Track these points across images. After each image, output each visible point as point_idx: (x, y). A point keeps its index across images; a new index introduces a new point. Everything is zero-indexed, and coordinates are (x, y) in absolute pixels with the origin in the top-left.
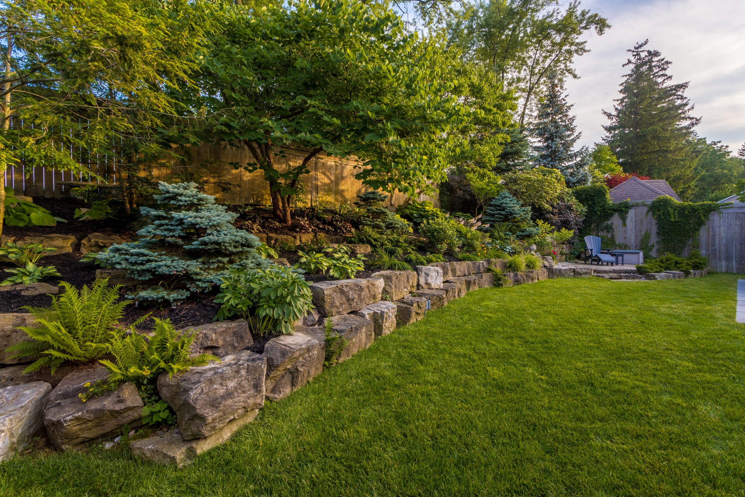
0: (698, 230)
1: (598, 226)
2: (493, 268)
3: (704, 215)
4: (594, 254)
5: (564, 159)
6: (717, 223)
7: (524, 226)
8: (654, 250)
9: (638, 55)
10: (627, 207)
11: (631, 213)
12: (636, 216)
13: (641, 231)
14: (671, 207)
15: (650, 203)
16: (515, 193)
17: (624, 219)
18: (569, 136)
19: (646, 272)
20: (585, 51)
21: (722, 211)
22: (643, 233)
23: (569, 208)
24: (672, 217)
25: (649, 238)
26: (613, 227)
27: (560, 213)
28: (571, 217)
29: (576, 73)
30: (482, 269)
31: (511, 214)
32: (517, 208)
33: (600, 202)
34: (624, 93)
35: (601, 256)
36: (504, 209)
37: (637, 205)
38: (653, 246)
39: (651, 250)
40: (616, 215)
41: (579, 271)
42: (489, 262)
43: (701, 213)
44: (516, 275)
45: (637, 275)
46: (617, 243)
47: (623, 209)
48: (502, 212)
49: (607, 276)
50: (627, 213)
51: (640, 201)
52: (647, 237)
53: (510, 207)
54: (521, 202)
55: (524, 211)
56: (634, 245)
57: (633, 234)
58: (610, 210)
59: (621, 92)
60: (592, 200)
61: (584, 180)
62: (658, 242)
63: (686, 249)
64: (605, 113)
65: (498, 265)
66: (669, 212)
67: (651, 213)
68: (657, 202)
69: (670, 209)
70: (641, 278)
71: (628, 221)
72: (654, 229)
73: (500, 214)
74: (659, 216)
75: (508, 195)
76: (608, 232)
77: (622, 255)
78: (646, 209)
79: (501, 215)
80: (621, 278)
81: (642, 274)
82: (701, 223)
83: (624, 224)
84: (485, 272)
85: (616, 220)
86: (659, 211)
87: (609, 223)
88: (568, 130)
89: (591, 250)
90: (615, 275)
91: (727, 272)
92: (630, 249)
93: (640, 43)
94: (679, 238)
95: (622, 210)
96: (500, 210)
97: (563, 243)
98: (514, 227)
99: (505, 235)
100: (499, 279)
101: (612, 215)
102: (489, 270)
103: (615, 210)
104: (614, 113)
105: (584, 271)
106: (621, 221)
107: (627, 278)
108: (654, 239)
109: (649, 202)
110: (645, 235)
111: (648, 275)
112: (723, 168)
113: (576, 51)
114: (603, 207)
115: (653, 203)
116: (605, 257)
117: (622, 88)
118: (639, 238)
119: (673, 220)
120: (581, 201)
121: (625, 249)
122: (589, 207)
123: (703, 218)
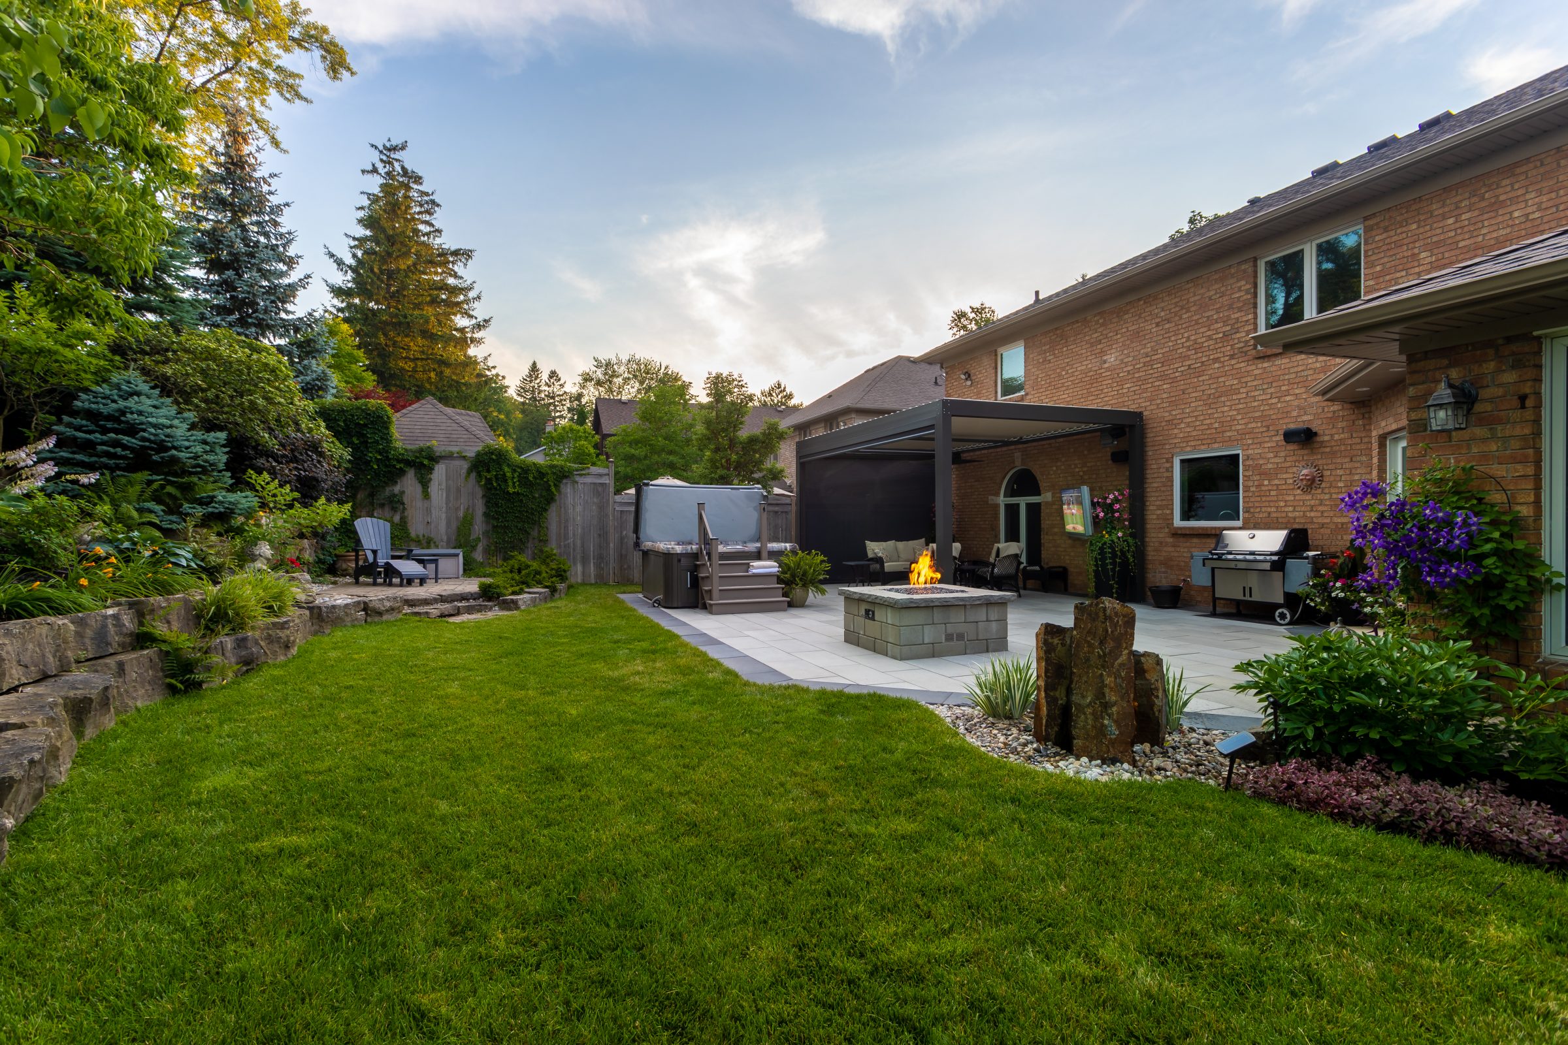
0: (546, 510)
1: (372, 495)
2: (160, 629)
3: (555, 485)
4: (381, 561)
5: (269, 327)
6: (570, 500)
7: (206, 488)
8: (480, 548)
9: (390, 163)
10: (434, 459)
11: (439, 472)
12: (448, 478)
13: (457, 509)
14: (509, 465)
15: (473, 455)
16: (165, 387)
17: (425, 484)
18: (282, 274)
19: (499, 595)
20: (298, 96)
21: (577, 478)
22: (461, 514)
23: (315, 447)
24: (510, 484)
25: (471, 524)
26: (405, 500)
27: (295, 460)
28: (321, 471)
29: (279, 136)
30: (115, 639)
31: (162, 447)
32: (180, 430)
33: (377, 442)
34: (366, 227)
35: (397, 564)
36: (132, 430)
37: (450, 456)
38: (478, 539)
39: (474, 548)
40: (411, 474)
41: (377, 605)
42: (140, 611)
43: (551, 479)
44: (241, 643)
45: (480, 602)
46: (413, 535)
47: (426, 462)
48: (126, 439)
49: (434, 610)
50: (430, 470)
51: (455, 449)
52: (465, 524)
53: (155, 426)
54: (191, 416)
55: (205, 442)
56: (445, 538)
57: (444, 516)
58: (399, 461)
59: (360, 221)
60: (361, 435)
61: (320, 388)
62: (486, 533)
63: (530, 545)
64: (332, 255)
65: (173, 618)
66: (504, 475)
67: (474, 475)
68: (486, 454)
69: (506, 469)
70: (491, 609)
71: (434, 488)
72: (480, 508)
73: (116, 444)
74: (489, 481)
75: (144, 388)
76: (394, 509)
77: (435, 561)
78: (465, 465)
79: (125, 447)
80: (458, 612)
81: (490, 600)
82: (550, 499)
83: (426, 495)
84: (125, 648)
85: (408, 485)
86: (488, 471)
87: (397, 489)
88: (281, 259)
89: (375, 552)
90: (445, 607)
91: (584, 584)
92: (437, 547)
93: (394, 143)
94: (520, 525)
95: (422, 464)
96: (116, 432)
97: (302, 536)
98: (169, 489)
99: (140, 511)
100: (187, 667)
101: (402, 473)
102: (142, 640)
103: (409, 463)
104: (349, 260)
105: (388, 604)
106: (418, 488)
107: (470, 610)
108: (479, 527)
109: (471, 452)
110: (465, 517)
111: (505, 602)
112: (500, 412)
113: (278, 85)
114: (384, 452)
115: (478, 454)
116: (408, 567)
117: (361, 214)
118: (454, 526)
119: (511, 490)
120: (337, 435)
121: (428, 547)
122: (356, 449)
123: (553, 489)
